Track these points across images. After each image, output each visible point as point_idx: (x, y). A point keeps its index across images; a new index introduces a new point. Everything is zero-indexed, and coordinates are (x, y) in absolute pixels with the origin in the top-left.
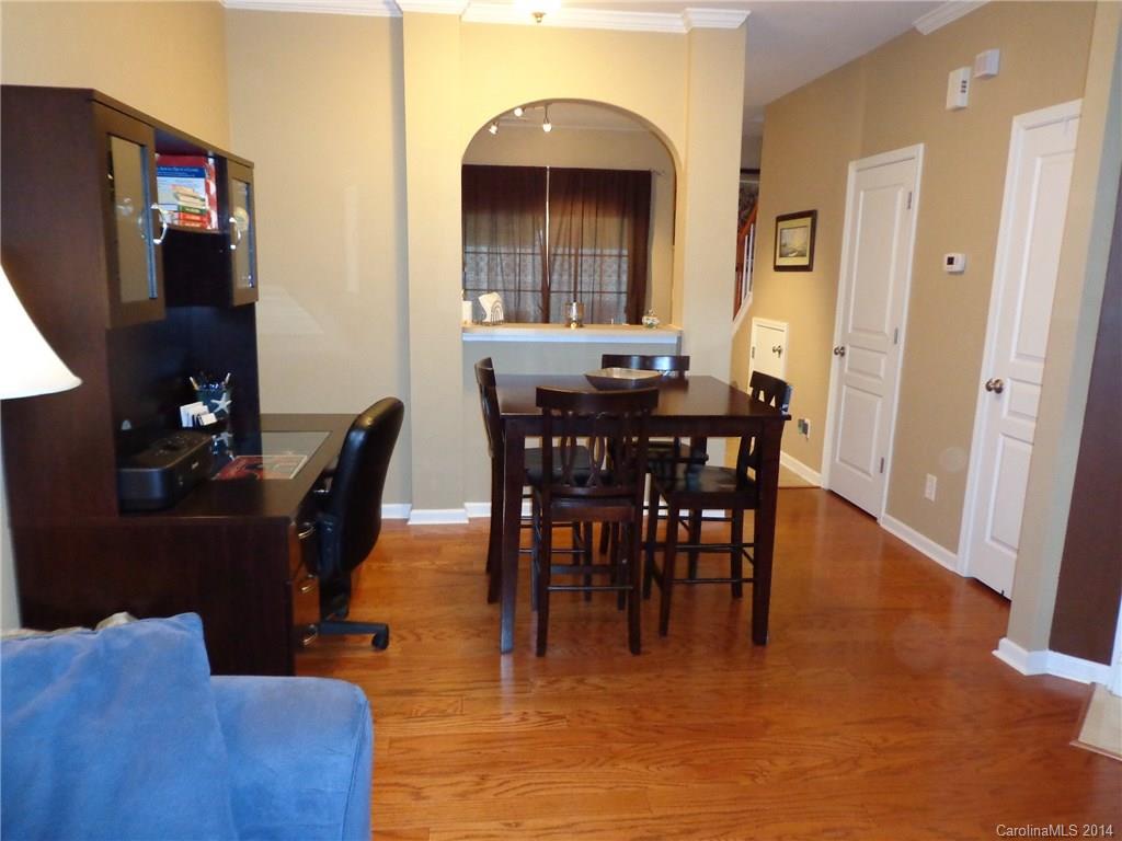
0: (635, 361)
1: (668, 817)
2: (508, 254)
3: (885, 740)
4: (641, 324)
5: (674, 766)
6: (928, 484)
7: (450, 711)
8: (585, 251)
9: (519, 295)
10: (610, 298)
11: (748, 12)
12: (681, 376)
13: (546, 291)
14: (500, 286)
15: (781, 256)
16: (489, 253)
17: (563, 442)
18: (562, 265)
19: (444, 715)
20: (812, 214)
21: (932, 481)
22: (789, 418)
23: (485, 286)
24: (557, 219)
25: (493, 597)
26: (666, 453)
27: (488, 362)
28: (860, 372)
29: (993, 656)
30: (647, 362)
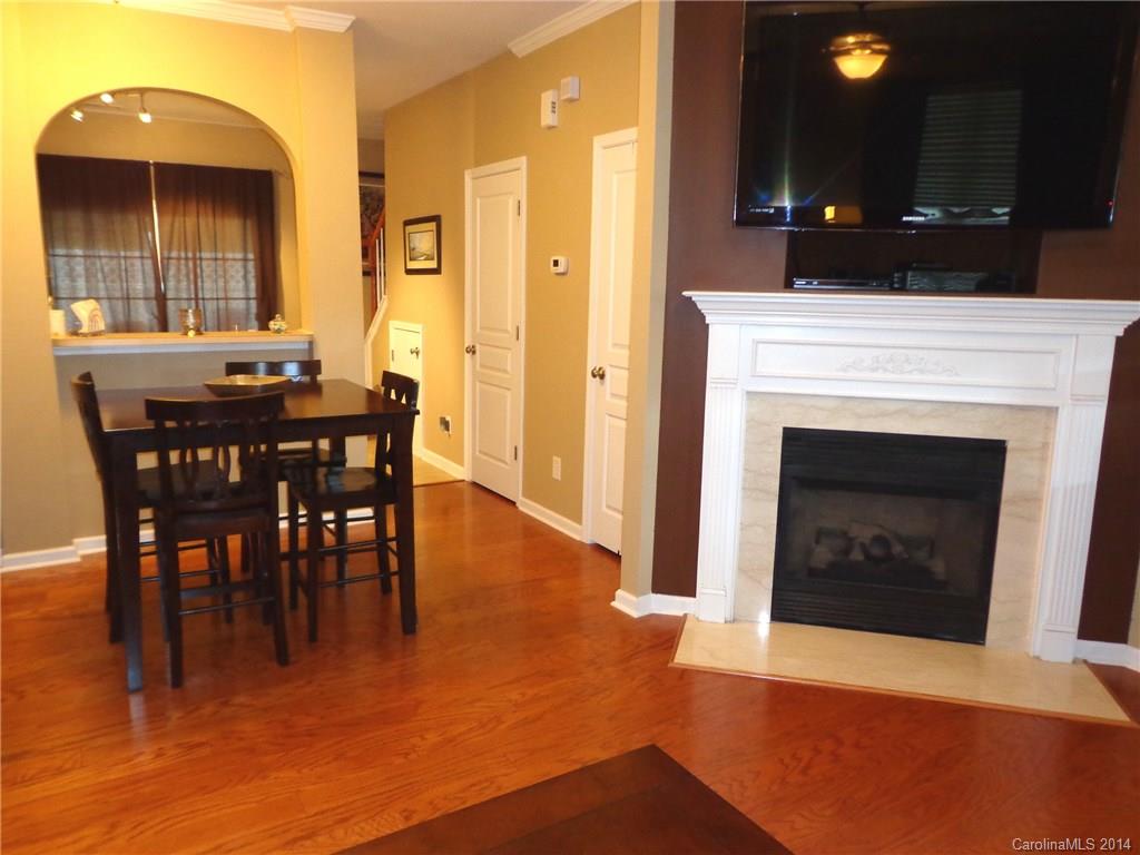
0: (262, 367)
1: (323, 813)
2: (111, 257)
3: (523, 695)
4: (269, 329)
5: (328, 763)
6: (554, 465)
7: (68, 766)
8: (205, 255)
9: (129, 304)
10: (238, 305)
11: (353, 18)
12: (314, 379)
13: (161, 299)
14: (102, 294)
15: (411, 260)
16: (85, 256)
17: (183, 457)
18: (179, 270)
19: (61, 771)
20: (436, 219)
21: (557, 462)
22: (418, 413)
23: (83, 294)
24: (168, 219)
25: (116, 635)
26: (304, 459)
27: (87, 377)
28: (491, 368)
29: (612, 607)
30: (275, 368)
